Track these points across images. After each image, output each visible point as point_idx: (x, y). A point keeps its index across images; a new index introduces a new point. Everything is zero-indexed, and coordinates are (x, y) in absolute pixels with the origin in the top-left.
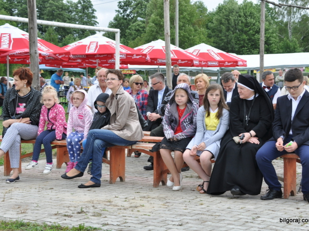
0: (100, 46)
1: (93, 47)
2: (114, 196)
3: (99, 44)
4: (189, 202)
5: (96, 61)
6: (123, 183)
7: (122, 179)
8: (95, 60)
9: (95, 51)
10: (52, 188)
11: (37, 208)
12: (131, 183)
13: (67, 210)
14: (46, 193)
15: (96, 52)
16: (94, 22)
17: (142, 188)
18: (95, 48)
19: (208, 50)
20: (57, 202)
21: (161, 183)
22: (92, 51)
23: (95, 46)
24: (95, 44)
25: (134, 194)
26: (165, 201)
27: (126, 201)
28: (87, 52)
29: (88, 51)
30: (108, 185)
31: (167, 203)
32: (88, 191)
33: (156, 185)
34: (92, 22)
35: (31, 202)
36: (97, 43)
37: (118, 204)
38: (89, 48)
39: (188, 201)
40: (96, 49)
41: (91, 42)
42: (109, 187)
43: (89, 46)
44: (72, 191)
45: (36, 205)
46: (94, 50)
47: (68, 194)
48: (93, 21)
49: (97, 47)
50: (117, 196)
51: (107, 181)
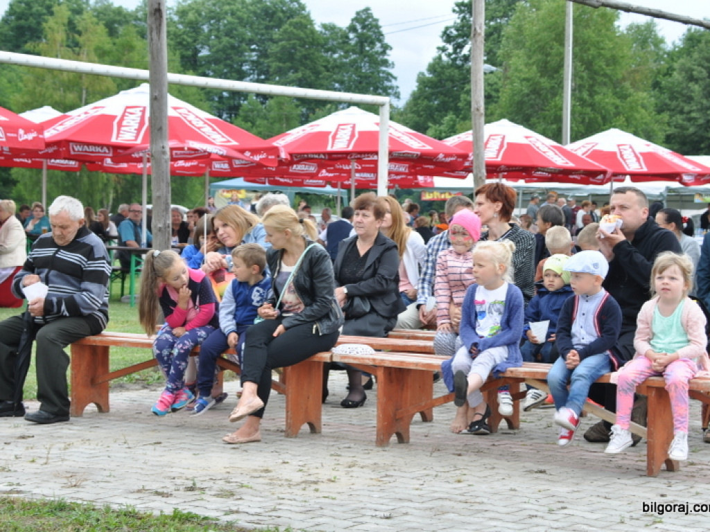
0: (361, 133)
1: (344, 136)
2: (281, 461)
3: (358, 129)
4: (436, 476)
5: (351, 167)
6: (316, 436)
7: (314, 429)
8: (349, 164)
9: (348, 146)
10: (160, 443)
11: (108, 479)
12: (333, 437)
13: (168, 483)
14: (141, 452)
15: (350, 148)
16: (384, 75)
17: (349, 448)
18: (348, 138)
19: (619, 146)
20: (155, 468)
21: (394, 438)
22: (341, 144)
23: (349, 133)
24: (349, 129)
25: (328, 457)
26: (383, 474)
27: (300, 470)
28: (329, 149)
29: (332, 146)
30: (281, 440)
31: (387, 476)
32: (233, 451)
33: (382, 442)
34: (381, 75)
35: (101, 466)
36: (354, 127)
37: (280, 477)
38: (334, 138)
39: (435, 473)
40: (350, 141)
41: (340, 125)
42: (282, 443)
43: (336, 134)
44: (197, 450)
45: (107, 473)
46: (346, 143)
47: (187, 454)
48: (384, 72)
49: (352, 135)
50: (286, 461)
51: (282, 431)
